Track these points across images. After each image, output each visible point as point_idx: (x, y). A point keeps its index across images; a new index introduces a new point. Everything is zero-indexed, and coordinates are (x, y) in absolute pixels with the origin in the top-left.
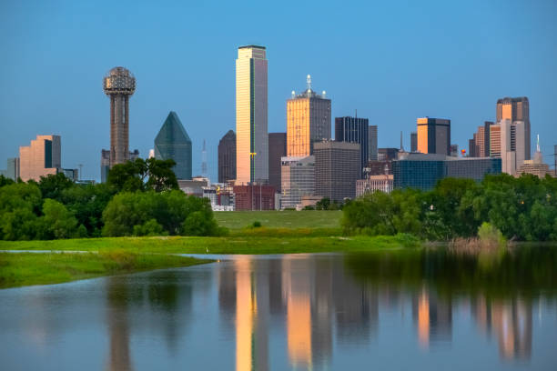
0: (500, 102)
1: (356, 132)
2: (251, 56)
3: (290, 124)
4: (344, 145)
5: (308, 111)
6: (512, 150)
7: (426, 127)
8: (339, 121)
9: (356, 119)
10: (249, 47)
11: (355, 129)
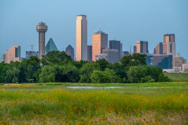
0: (165, 35)
1: (116, 46)
2: (81, 19)
3: (94, 43)
4: (112, 50)
5: (100, 38)
6: (171, 52)
7: (140, 44)
8: (111, 42)
9: (116, 41)
10: (81, 16)
11: (116, 45)
